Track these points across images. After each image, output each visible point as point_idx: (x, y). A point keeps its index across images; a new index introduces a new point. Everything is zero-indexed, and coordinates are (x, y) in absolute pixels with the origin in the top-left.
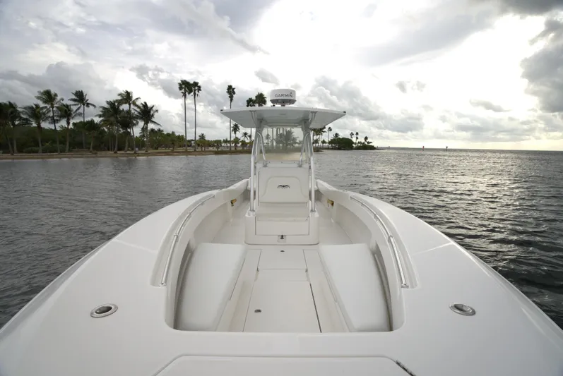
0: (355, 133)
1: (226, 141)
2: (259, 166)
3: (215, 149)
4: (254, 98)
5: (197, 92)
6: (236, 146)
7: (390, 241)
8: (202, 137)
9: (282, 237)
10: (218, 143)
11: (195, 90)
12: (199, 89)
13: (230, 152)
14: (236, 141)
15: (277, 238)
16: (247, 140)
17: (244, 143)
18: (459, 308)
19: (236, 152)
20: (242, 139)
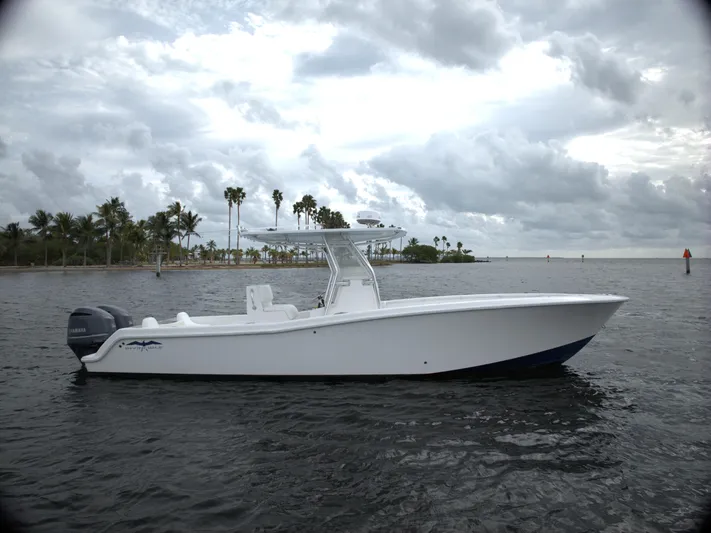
0: (441, 238)
5: (240, 199)
12: (244, 195)
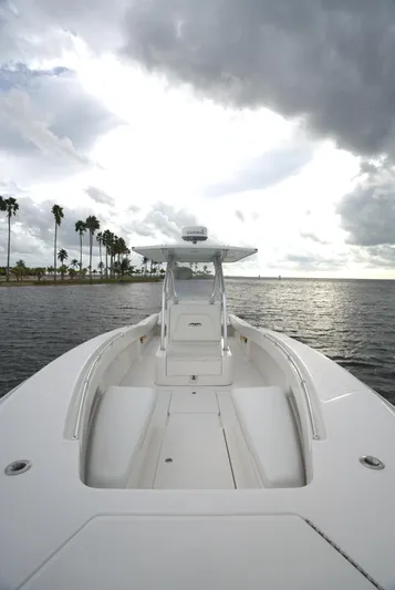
1: (50, 270)
2: (171, 302)
3: (36, 279)
4: (84, 221)
5: (12, 210)
6: (62, 275)
7: (302, 386)
8: (21, 263)
9: (194, 378)
10: (39, 272)
11: (10, 208)
12: (16, 207)
13: (55, 283)
14: (63, 269)
15: (189, 379)
16: (77, 269)
17: (72, 271)
18: (368, 461)
19: (62, 282)
20: (71, 267)
